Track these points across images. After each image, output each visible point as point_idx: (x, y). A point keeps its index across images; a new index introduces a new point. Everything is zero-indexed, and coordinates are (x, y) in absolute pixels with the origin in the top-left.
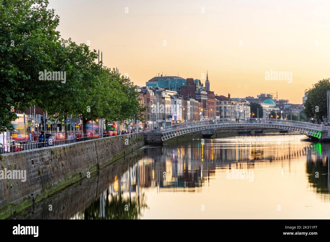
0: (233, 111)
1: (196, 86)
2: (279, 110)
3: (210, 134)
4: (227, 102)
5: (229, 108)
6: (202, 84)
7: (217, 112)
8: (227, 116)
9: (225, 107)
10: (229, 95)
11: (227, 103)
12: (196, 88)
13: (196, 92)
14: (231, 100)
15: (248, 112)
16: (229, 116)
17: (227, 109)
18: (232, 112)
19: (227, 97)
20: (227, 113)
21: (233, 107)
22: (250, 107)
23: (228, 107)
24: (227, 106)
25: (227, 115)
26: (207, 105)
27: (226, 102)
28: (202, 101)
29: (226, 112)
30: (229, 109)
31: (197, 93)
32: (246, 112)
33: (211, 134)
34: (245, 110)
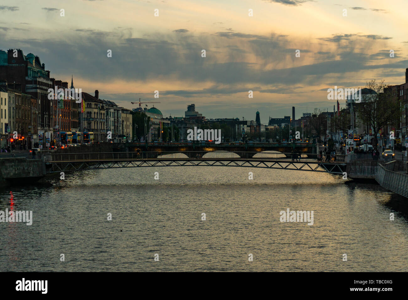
0: (104, 120)
1: (27, 66)
2: (169, 123)
3: (31, 175)
4: (93, 104)
5: (96, 114)
6: (42, 64)
7: (74, 120)
8: (93, 129)
9: (90, 113)
10: (97, 92)
11: (93, 106)
12: (27, 69)
13: (27, 78)
14: (101, 102)
15: (128, 123)
16: (96, 128)
17: (93, 116)
18: (102, 122)
19: (94, 95)
20: (93, 123)
21: (104, 113)
22: (131, 115)
23: (95, 112)
24: (92, 111)
25: (93, 127)
26: (51, 105)
27: (90, 104)
28: (39, 96)
29: (91, 122)
30: (96, 117)
31: (29, 79)
32: (125, 123)
33: (35, 175)
34: (123, 120)
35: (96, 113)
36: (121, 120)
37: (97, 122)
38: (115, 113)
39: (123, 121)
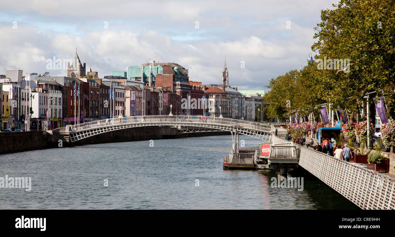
0: (229, 107)
1: (174, 75)
5: (223, 102)
12: (174, 77)
13: (174, 83)
14: (227, 93)
15: (251, 108)
30: (223, 105)
32: (248, 108)
34: (247, 105)
35: (225, 102)
36: (244, 106)
37: (224, 108)
38: (239, 100)
39: (246, 107)
